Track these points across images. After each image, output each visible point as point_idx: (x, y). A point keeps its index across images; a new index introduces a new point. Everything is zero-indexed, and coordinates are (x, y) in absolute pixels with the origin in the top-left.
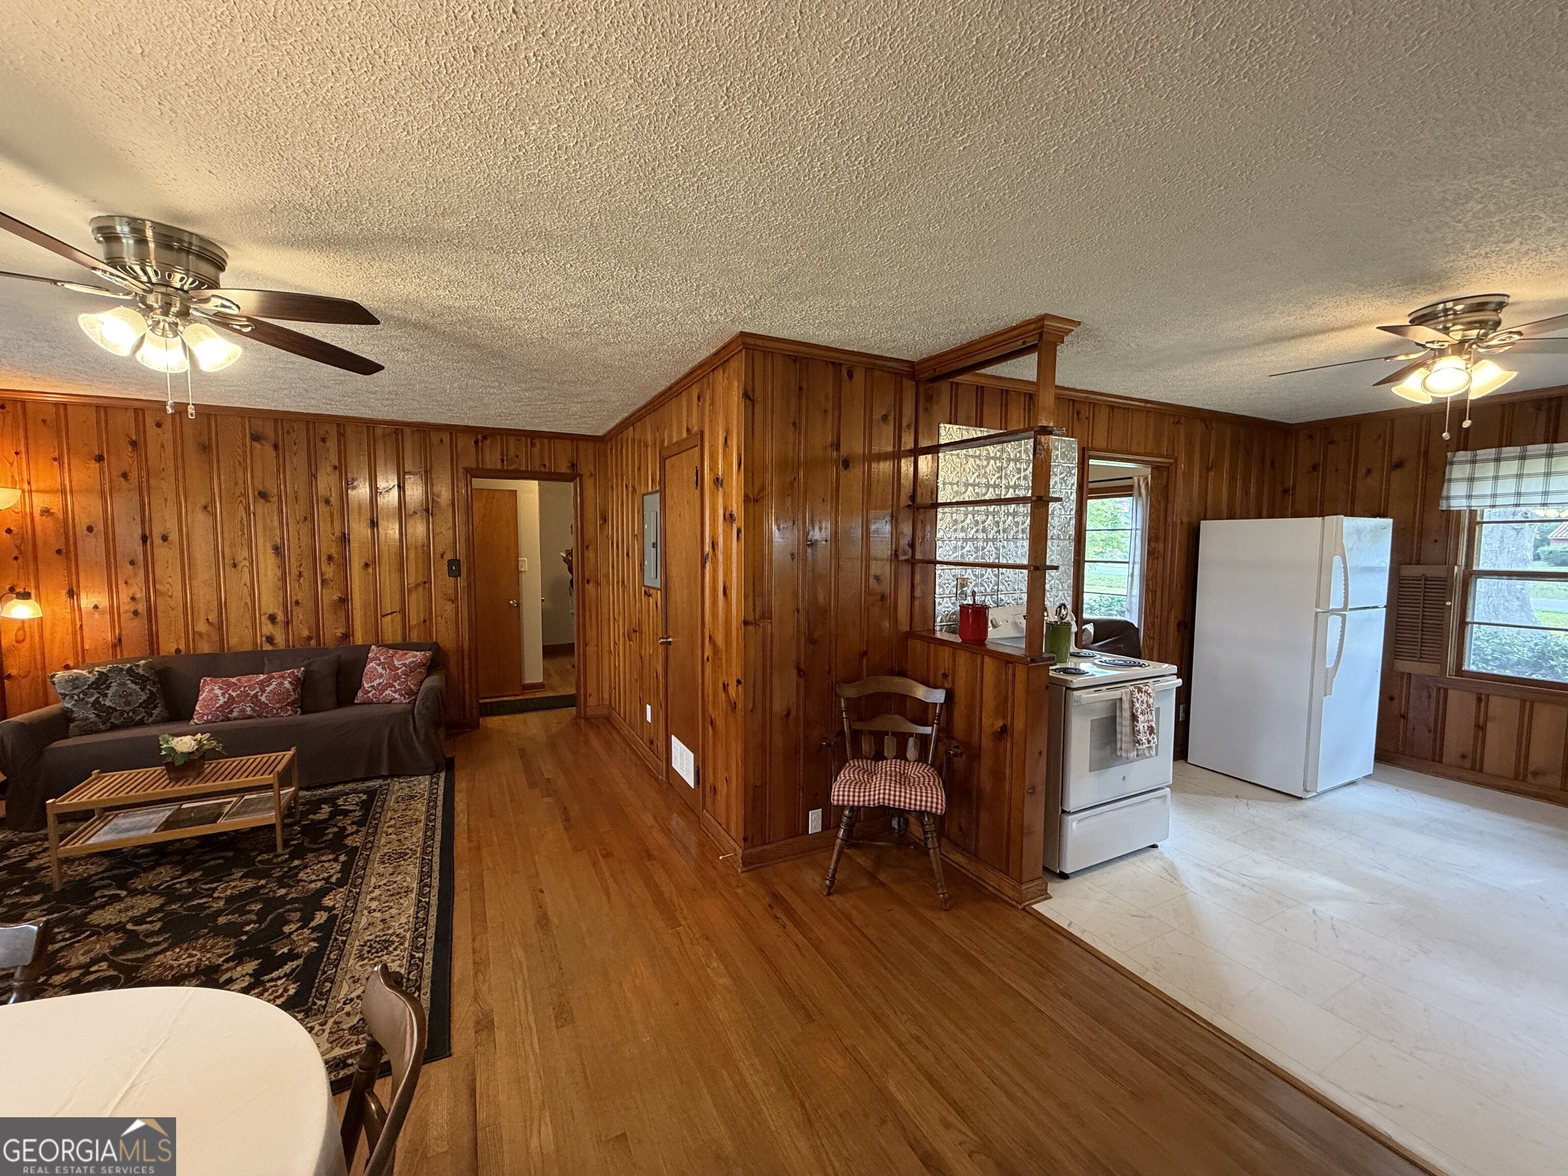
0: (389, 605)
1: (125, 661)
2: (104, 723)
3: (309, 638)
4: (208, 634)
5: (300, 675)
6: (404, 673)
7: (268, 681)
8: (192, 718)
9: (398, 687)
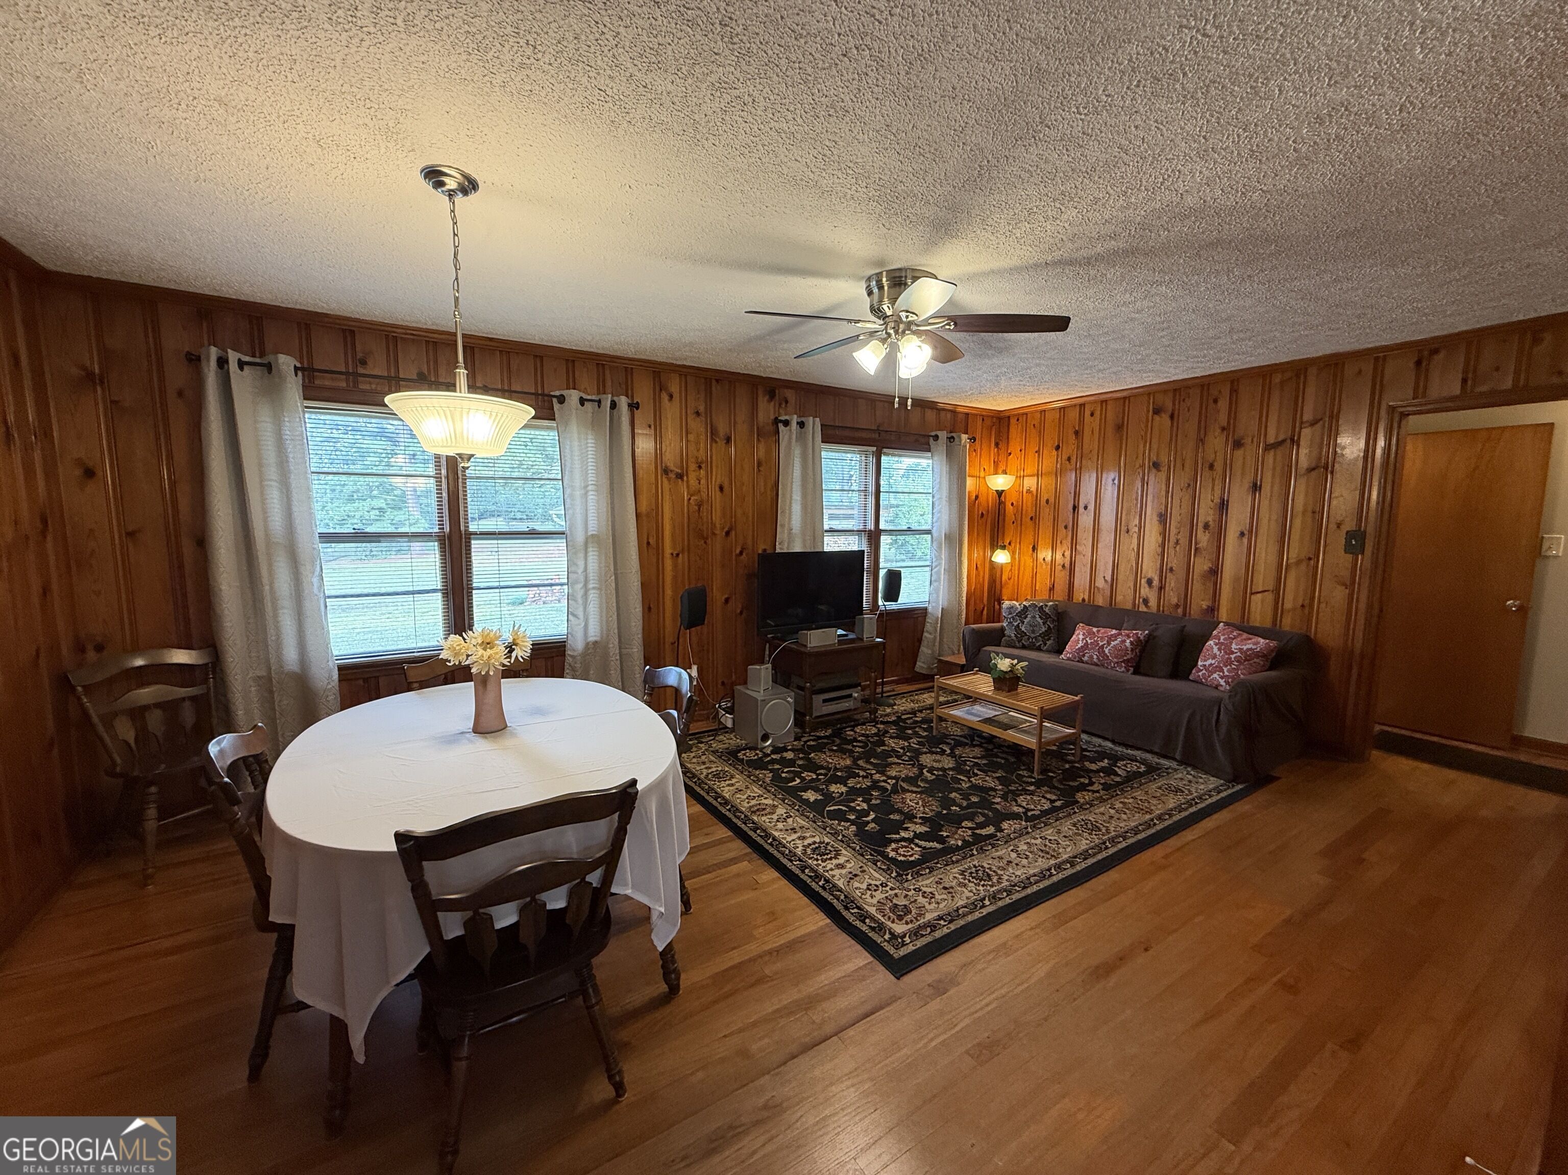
0: (1261, 582)
1: (1040, 601)
2: (1019, 642)
3: (1177, 606)
4: (1103, 590)
5: (1142, 638)
6: (1238, 659)
7: (1115, 637)
8: (1061, 653)
9: (1226, 673)
